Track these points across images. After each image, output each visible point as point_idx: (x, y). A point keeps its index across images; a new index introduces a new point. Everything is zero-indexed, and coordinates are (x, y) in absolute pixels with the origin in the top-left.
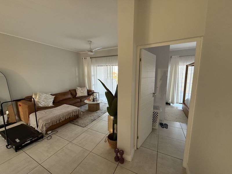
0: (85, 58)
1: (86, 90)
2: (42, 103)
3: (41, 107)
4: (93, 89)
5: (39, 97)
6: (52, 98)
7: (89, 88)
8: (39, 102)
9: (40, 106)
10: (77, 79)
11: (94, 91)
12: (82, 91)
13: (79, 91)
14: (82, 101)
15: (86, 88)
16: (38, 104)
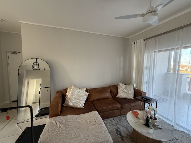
0: (135, 43)
1: (132, 90)
2: (72, 100)
3: (70, 106)
4: (144, 89)
5: (72, 93)
6: (85, 96)
7: (137, 86)
8: (70, 99)
9: (70, 104)
10: (122, 72)
11: (145, 93)
12: (125, 91)
13: (121, 89)
14: (123, 108)
15: (132, 86)
16: (68, 102)
